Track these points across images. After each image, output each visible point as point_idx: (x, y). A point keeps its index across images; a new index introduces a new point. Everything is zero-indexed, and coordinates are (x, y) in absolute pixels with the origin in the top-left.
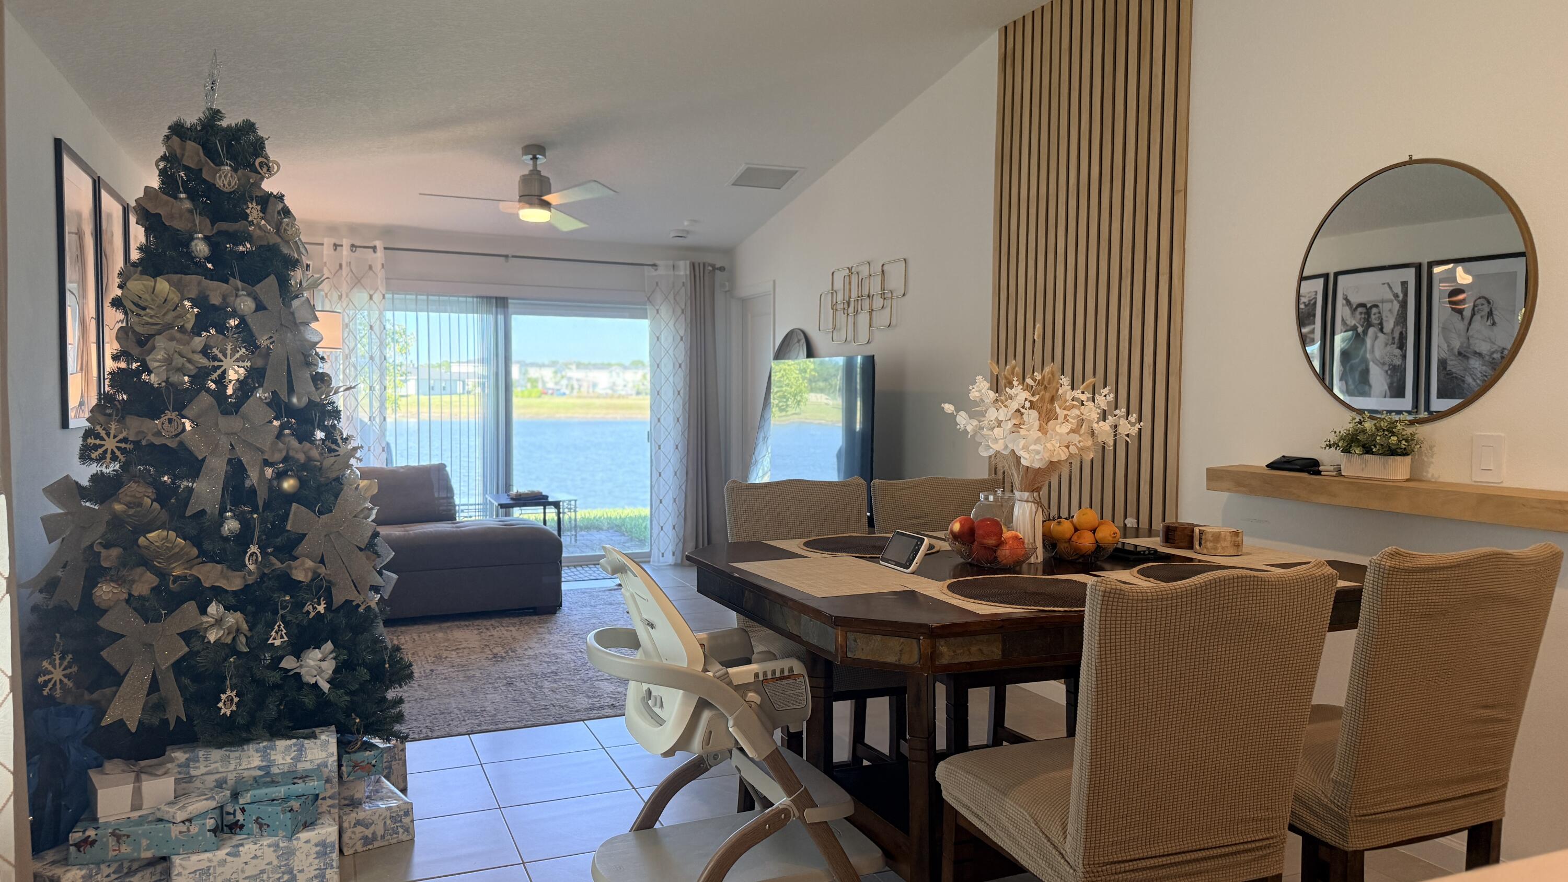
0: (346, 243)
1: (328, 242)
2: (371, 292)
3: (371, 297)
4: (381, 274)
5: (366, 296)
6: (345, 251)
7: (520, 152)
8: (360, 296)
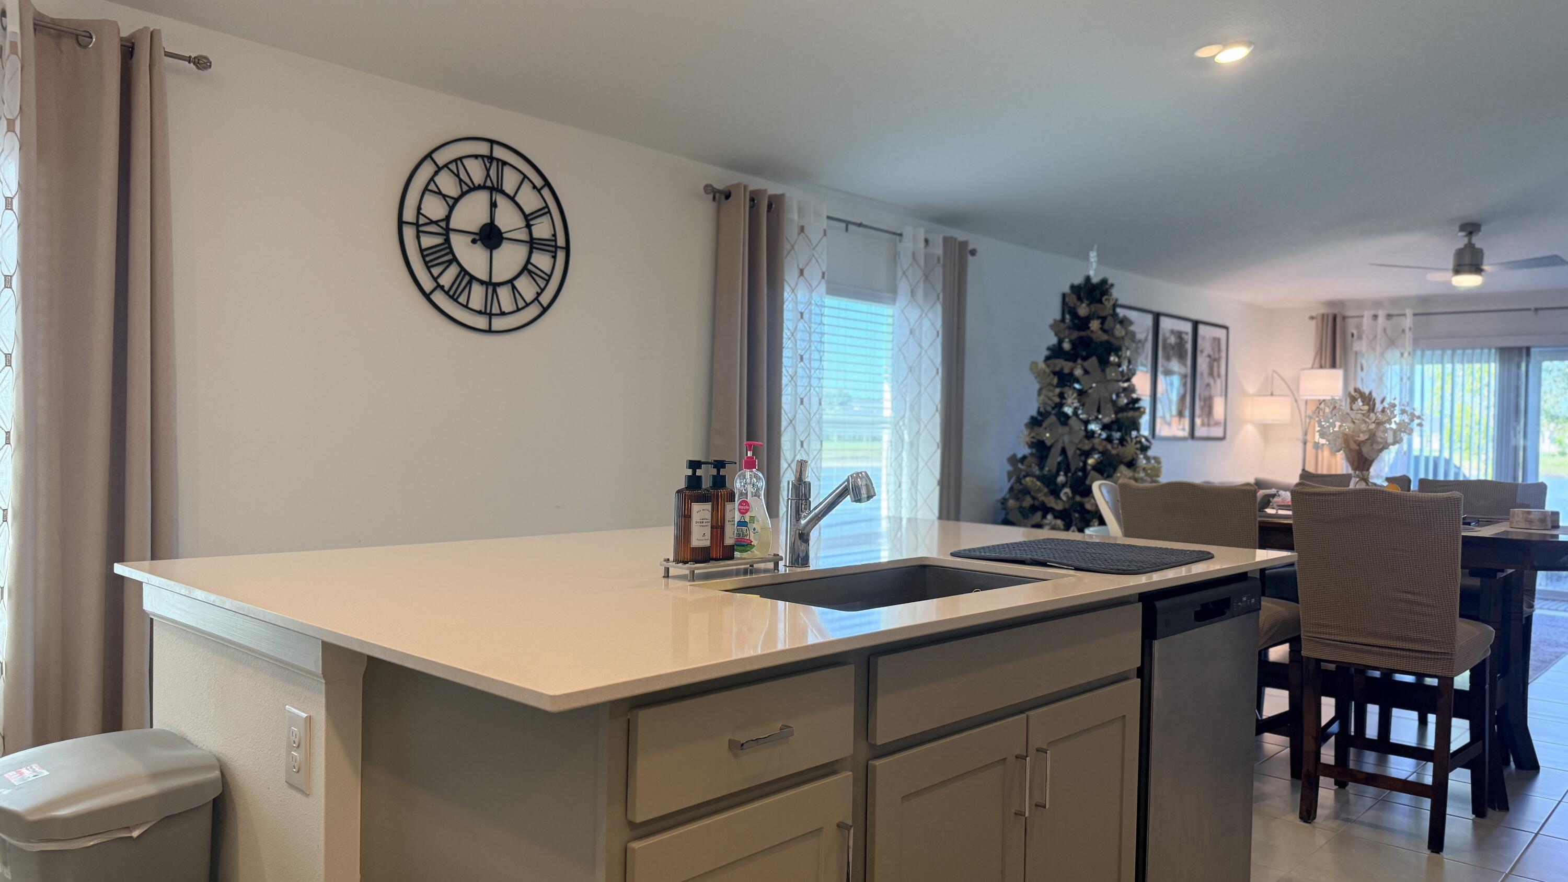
0: (1382, 313)
1: (1368, 314)
2: (1403, 350)
3: (1402, 355)
4: (1409, 335)
5: (1398, 354)
6: (1381, 320)
7: (1457, 229)
8: (1393, 354)
